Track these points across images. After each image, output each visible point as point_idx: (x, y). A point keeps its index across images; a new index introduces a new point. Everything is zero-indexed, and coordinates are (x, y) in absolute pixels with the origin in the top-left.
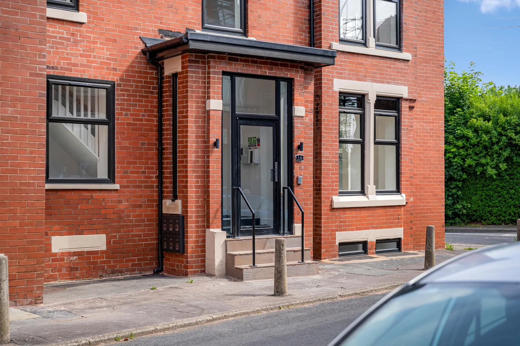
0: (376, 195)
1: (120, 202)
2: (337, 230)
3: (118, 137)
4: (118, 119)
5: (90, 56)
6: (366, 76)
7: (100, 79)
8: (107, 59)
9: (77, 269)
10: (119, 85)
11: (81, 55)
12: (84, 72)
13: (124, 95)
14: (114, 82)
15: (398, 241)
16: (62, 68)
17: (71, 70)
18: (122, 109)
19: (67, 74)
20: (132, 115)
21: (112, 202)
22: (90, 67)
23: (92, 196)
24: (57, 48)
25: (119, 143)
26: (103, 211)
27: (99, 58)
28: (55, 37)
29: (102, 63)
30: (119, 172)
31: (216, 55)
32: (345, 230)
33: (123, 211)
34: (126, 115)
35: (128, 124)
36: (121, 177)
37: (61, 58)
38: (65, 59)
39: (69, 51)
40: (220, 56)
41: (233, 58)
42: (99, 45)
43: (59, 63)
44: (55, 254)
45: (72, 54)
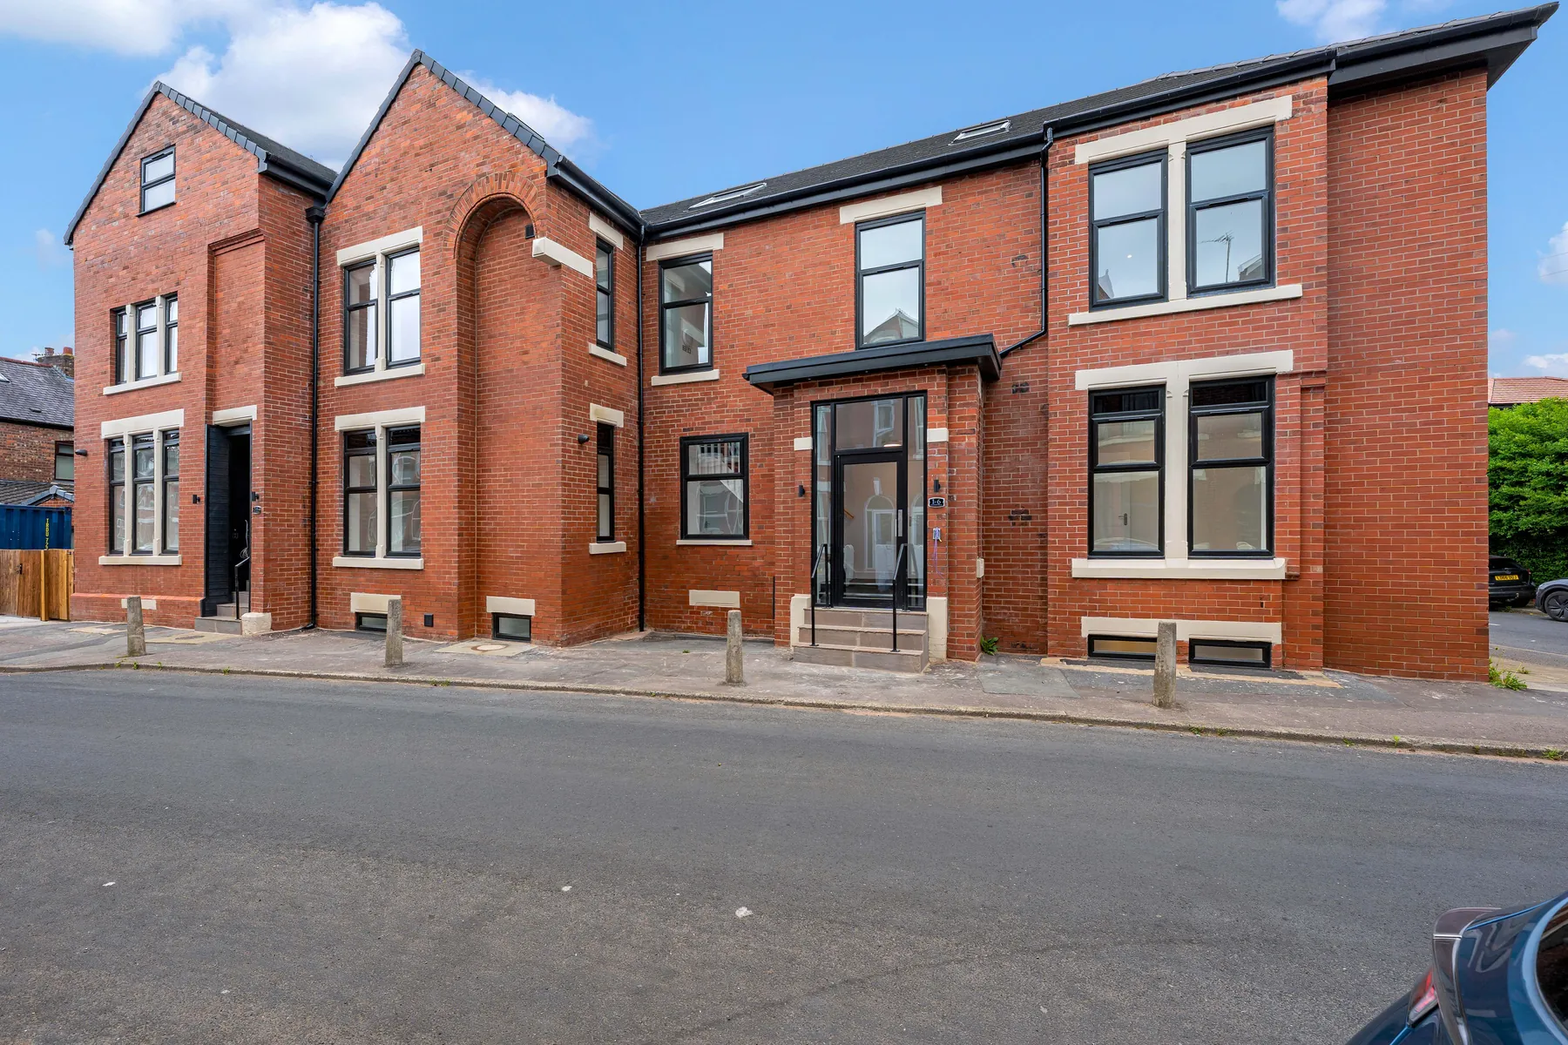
0: (1189, 558)
1: (755, 559)
2: (1085, 614)
3: (752, 491)
4: (752, 471)
5: (723, 411)
6: (1161, 353)
7: (733, 432)
8: (740, 410)
9: (712, 624)
10: (753, 436)
11: (715, 412)
12: (717, 428)
13: (758, 445)
14: (747, 433)
15: (1266, 647)
16: (697, 429)
17: (704, 428)
18: (757, 461)
19: (701, 433)
20: (766, 465)
21: (746, 558)
22: (723, 422)
23: (726, 552)
24: (692, 410)
25: (753, 497)
26: (737, 568)
27: (732, 411)
28: (691, 400)
29: (734, 416)
30: (753, 528)
31: (801, 383)
32: (1105, 615)
33: (758, 568)
34: (761, 466)
35: (763, 476)
36: (757, 533)
37: (696, 419)
38: (699, 419)
39: (703, 410)
40: (806, 383)
41: (825, 381)
42: (732, 399)
43: (694, 424)
44: (693, 607)
45: (706, 413)
